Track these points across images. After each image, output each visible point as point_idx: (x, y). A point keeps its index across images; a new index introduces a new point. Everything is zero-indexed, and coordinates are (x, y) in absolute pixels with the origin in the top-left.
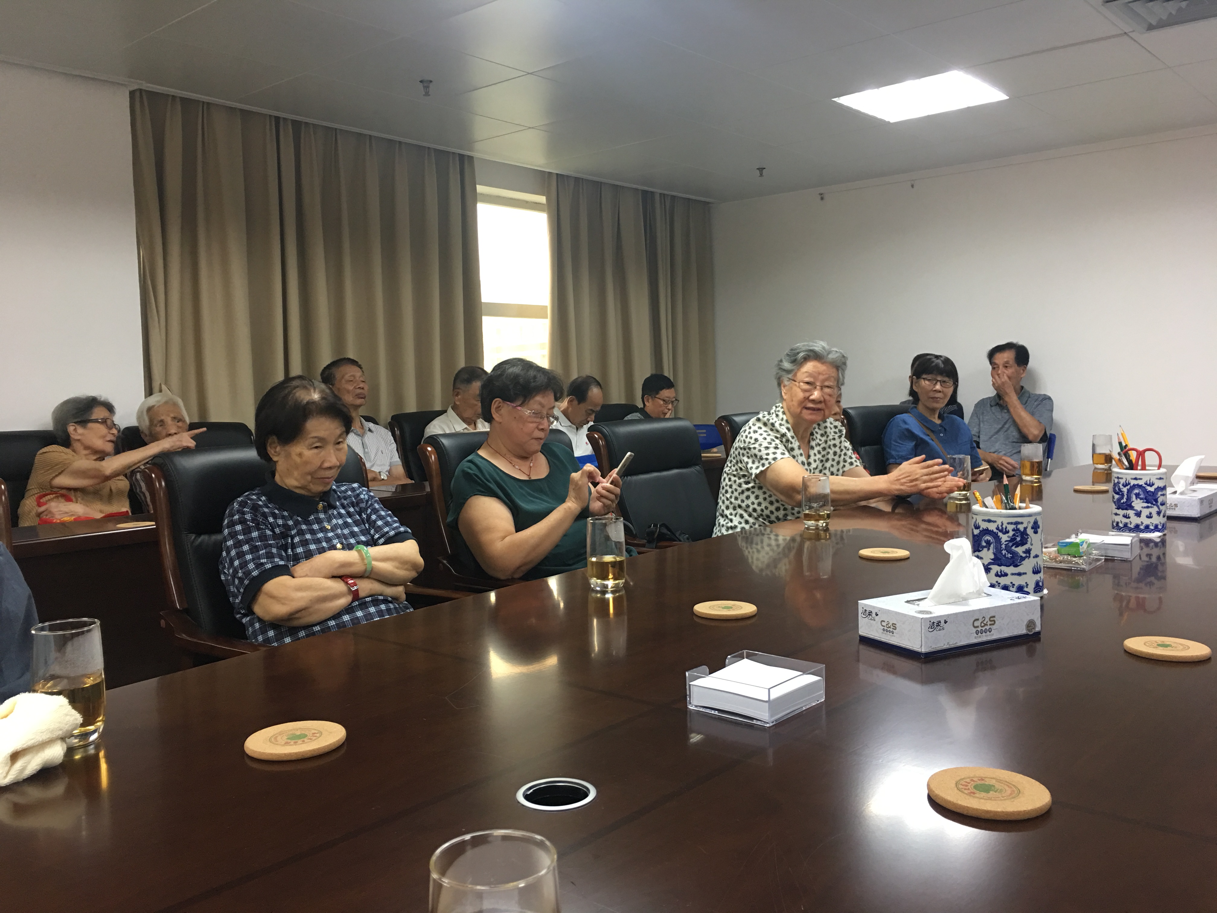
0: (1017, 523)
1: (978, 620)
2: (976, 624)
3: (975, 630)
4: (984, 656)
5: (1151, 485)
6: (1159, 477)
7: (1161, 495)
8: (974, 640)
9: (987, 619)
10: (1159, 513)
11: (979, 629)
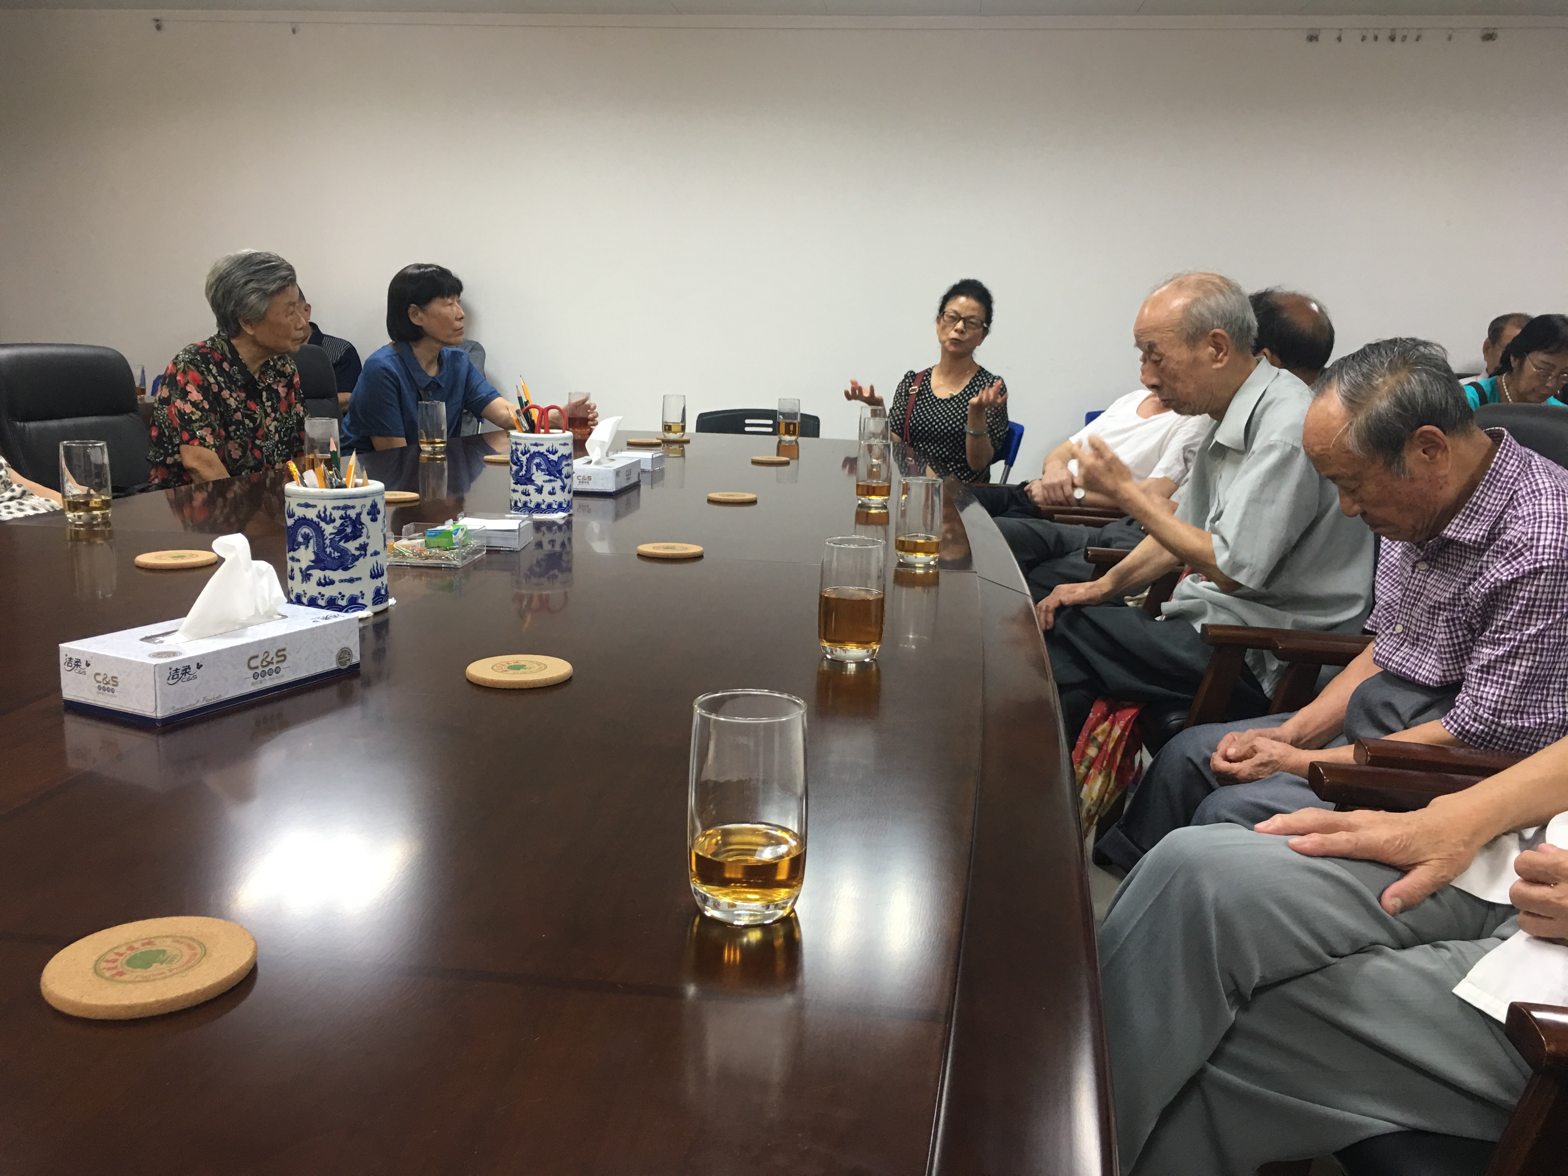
0: (346, 508)
1: (256, 657)
2: (253, 663)
3: (252, 672)
4: (268, 710)
5: (554, 452)
6: (563, 443)
7: (566, 465)
8: (249, 688)
9: (272, 654)
10: (563, 488)
11: (259, 671)
